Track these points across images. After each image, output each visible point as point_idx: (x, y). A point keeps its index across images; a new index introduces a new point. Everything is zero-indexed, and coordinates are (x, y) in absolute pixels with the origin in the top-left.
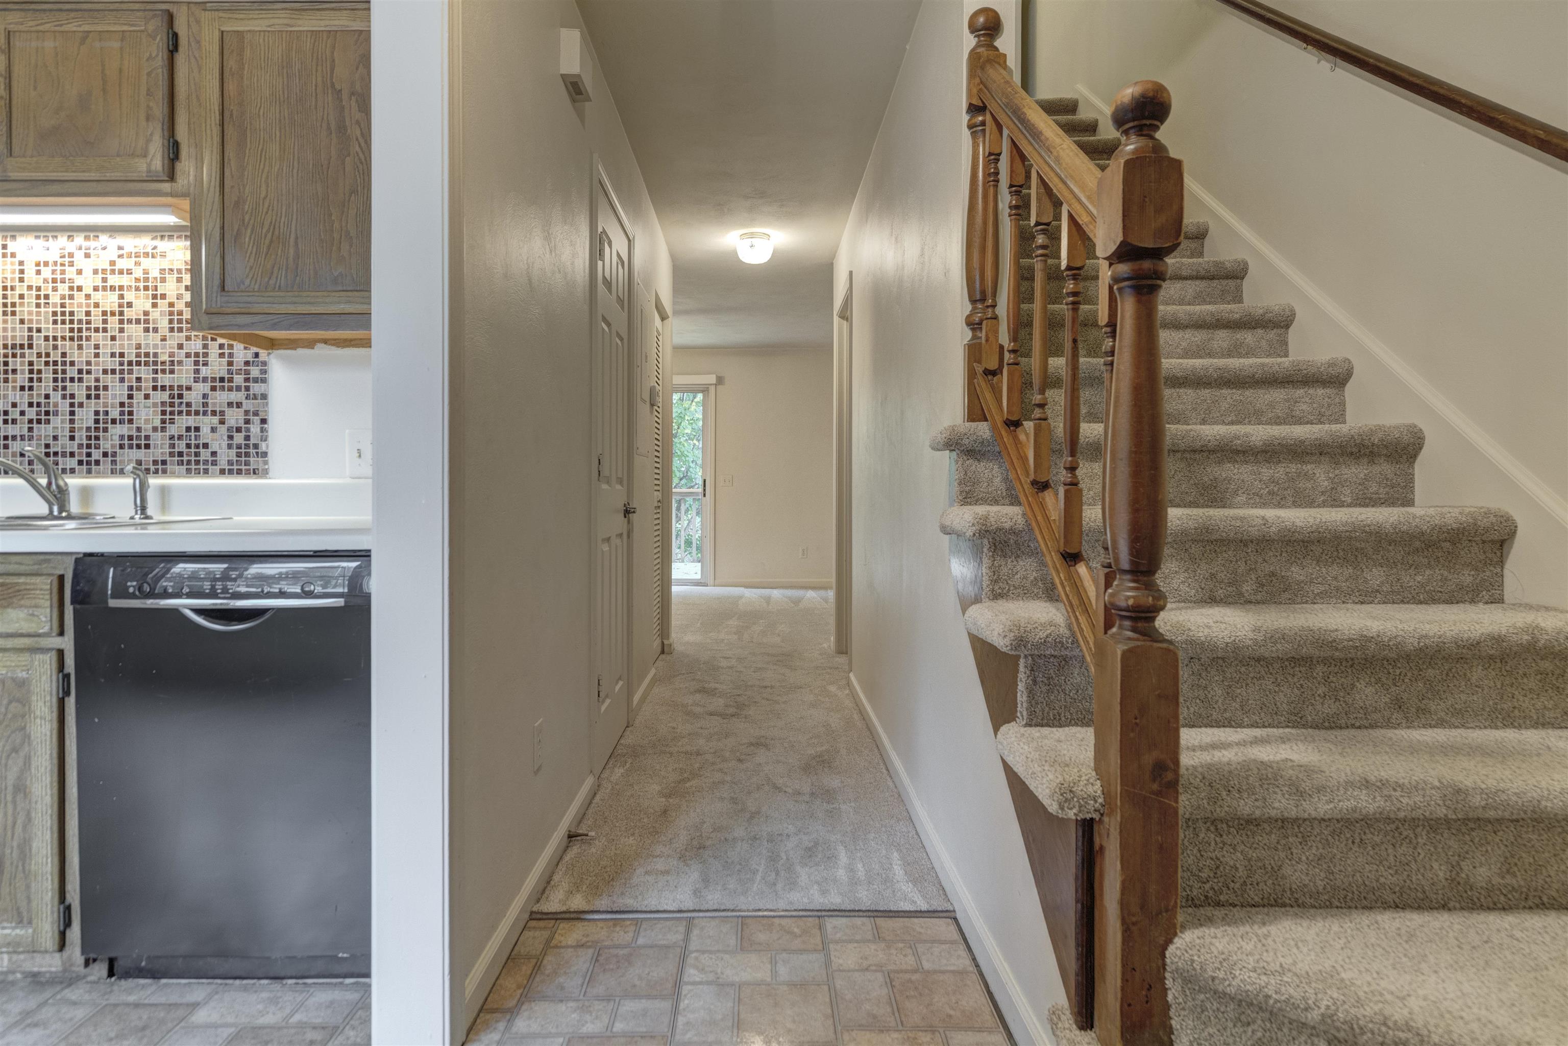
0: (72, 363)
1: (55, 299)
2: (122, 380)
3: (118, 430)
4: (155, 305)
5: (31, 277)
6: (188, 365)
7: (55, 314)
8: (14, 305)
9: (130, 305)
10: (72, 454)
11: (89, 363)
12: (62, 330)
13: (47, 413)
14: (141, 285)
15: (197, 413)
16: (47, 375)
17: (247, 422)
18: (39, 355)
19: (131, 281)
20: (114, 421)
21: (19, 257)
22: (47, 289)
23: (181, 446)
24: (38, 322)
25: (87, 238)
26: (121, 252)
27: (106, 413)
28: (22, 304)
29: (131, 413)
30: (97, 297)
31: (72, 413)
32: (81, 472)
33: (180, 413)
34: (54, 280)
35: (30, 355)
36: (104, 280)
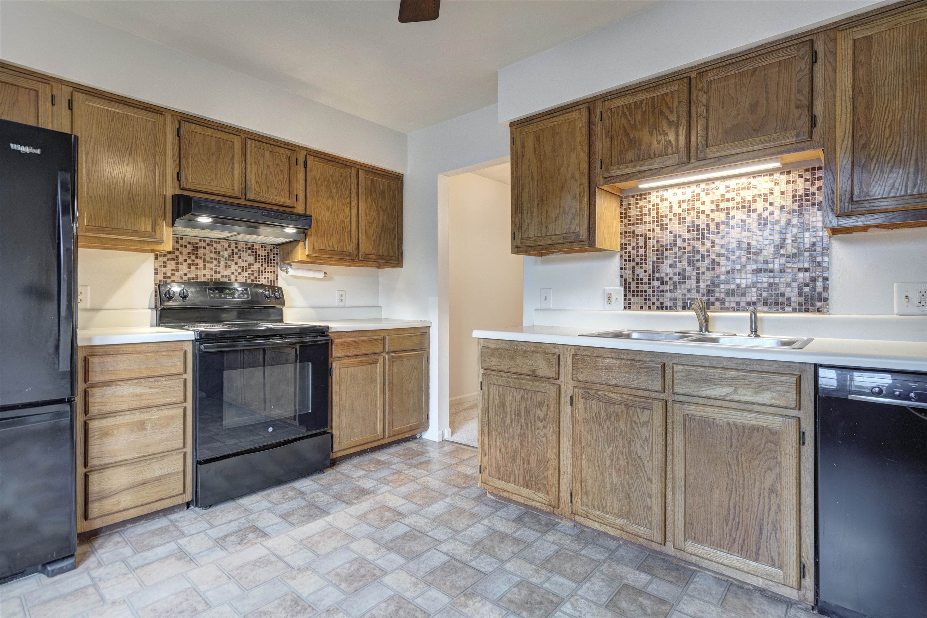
0: (698, 252)
1: (689, 219)
2: (728, 259)
3: (725, 287)
4: (749, 216)
5: (676, 210)
6: (771, 248)
7: (689, 227)
8: (666, 224)
11: (708, 251)
12: (691, 235)
13: (684, 278)
14: (740, 206)
16: (685, 260)
17: (814, 280)
18: (680, 249)
19: (734, 204)
21: (670, 200)
22: (684, 215)
23: (766, 295)
24: (680, 232)
25: (707, 185)
26: (728, 189)
27: (718, 277)
28: (671, 224)
30: (713, 215)
31: (698, 278)
34: (689, 210)
35: (675, 249)
36: (718, 206)
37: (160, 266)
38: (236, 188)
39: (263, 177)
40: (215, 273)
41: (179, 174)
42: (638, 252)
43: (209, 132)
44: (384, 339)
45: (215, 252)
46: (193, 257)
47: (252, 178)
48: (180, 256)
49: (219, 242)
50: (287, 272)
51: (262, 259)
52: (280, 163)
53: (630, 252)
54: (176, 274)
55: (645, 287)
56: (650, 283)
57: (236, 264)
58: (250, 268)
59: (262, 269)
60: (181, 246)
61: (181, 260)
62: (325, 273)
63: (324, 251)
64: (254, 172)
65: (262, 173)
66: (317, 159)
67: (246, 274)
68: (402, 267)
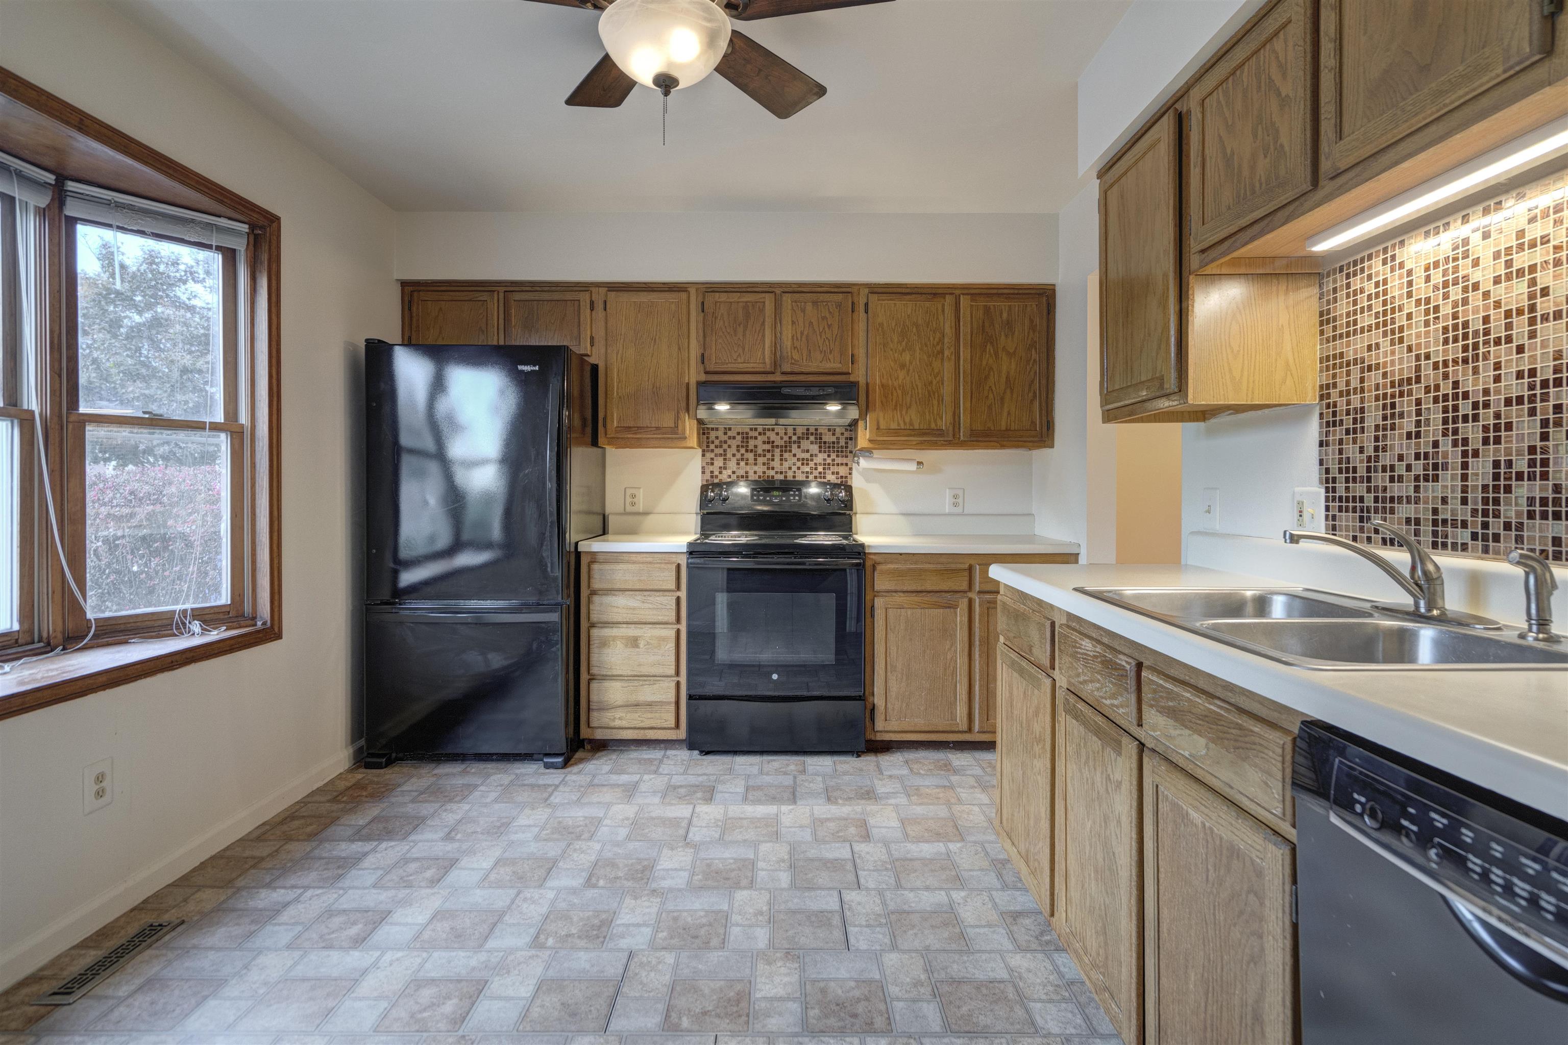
0: (1466, 396)
1: (1446, 310)
2: (1532, 412)
3: (1522, 490)
5: (1421, 289)
7: (1445, 330)
8: (1401, 329)
9: (1545, 292)
10: (1464, 524)
11: (1486, 392)
12: (1454, 350)
13: (1435, 467)
16: (1436, 415)
18: (1427, 390)
19: (1548, 253)
20: (1520, 476)
21: (1408, 266)
22: (1436, 300)
24: (1428, 345)
25: (1486, 211)
26: (1533, 213)
27: (1509, 464)
28: (1410, 327)
29: (1545, 463)
30: (1497, 292)
31: (1465, 466)
32: (1475, 549)
34: (1446, 284)
35: (1418, 391)
36: (1509, 264)
37: (707, 464)
38: (767, 360)
39: (804, 339)
40: (768, 468)
41: (703, 355)
42: (1348, 403)
43: (735, 297)
44: (970, 569)
45: (768, 443)
46: (743, 451)
47: (787, 343)
48: (728, 450)
49: (773, 430)
50: (858, 463)
51: (829, 447)
52: (828, 315)
53: (1335, 404)
54: (724, 472)
55: (1359, 489)
56: (1369, 479)
57: (795, 455)
58: (812, 460)
59: (829, 461)
60: (730, 438)
61: (729, 455)
62: (919, 463)
63: (896, 432)
64: (790, 336)
65: (802, 333)
66: (884, 297)
67: (807, 469)
68: (1052, 446)
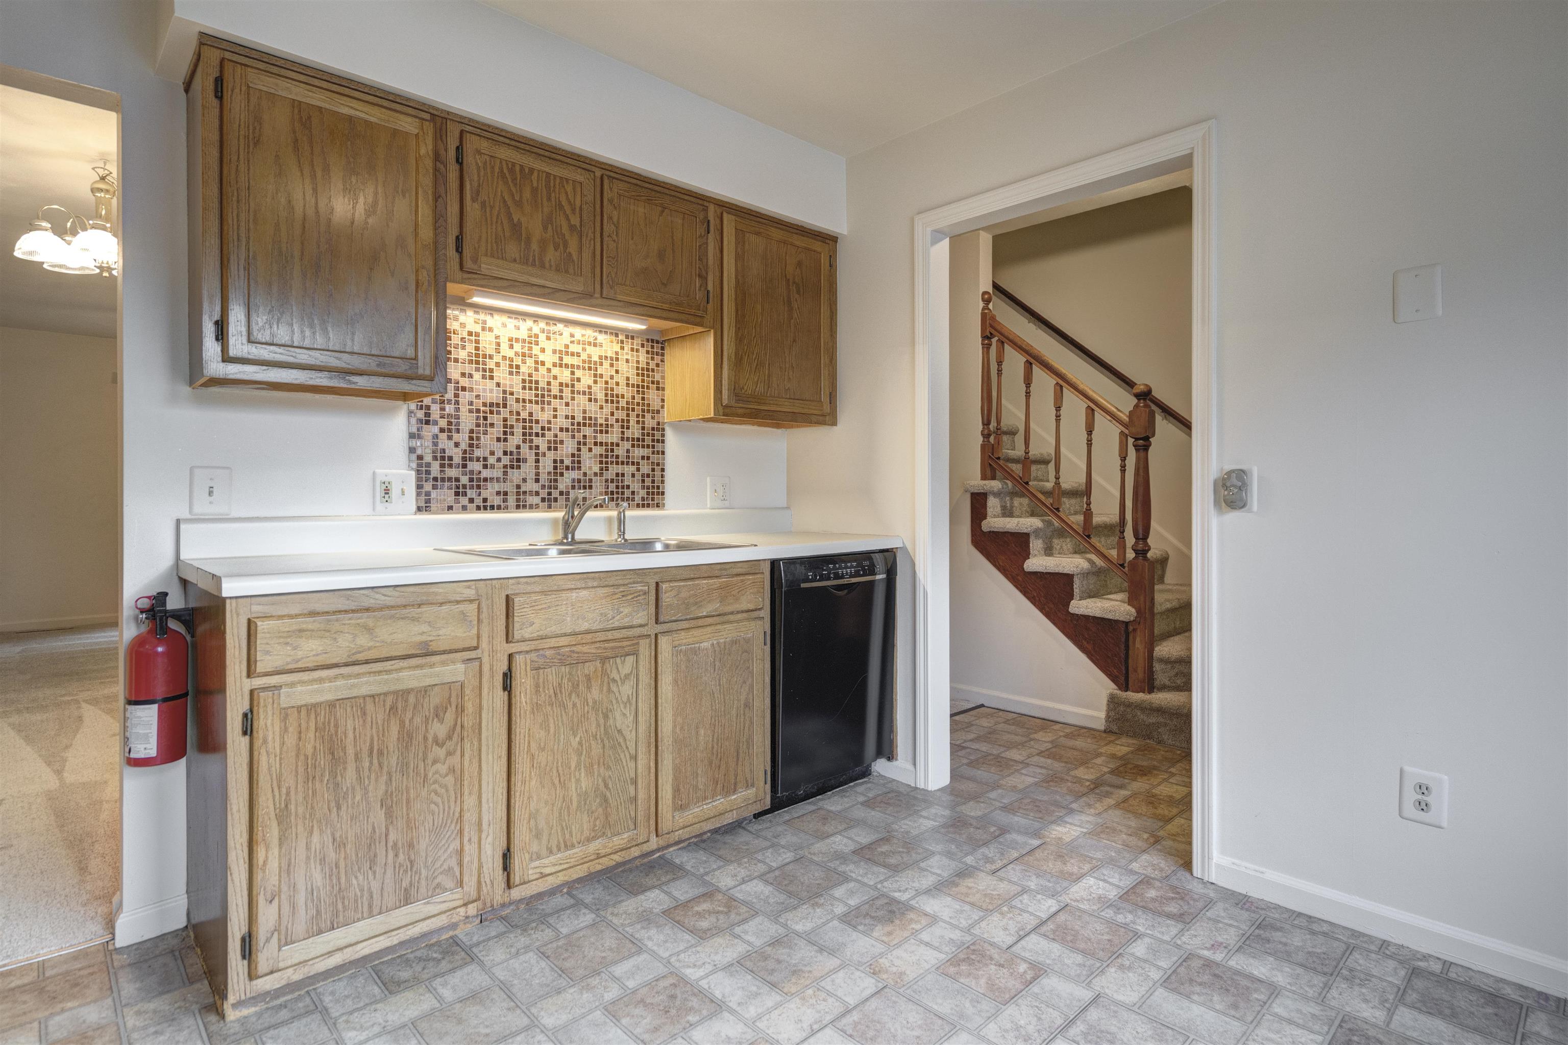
0: (537, 422)
1: (524, 369)
2: (573, 437)
4: (595, 382)
5: (505, 350)
6: (617, 429)
7: (524, 381)
8: (491, 370)
9: (579, 380)
10: (537, 493)
11: (549, 422)
12: (528, 395)
13: (518, 460)
14: (586, 366)
15: (623, 463)
16: (518, 430)
17: (653, 470)
18: (512, 413)
19: (580, 362)
20: (567, 468)
21: (496, 332)
22: (517, 361)
23: (612, 487)
24: (511, 386)
25: (548, 324)
26: (572, 339)
27: (562, 461)
29: (579, 462)
30: (555, 371)
31: (537, 461)
33: (612, 463)
34: (524, 355)
35: (505, 413)
36: (561, 359)
53: (428, 407)
55: (456, 472)
